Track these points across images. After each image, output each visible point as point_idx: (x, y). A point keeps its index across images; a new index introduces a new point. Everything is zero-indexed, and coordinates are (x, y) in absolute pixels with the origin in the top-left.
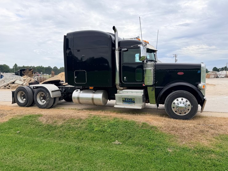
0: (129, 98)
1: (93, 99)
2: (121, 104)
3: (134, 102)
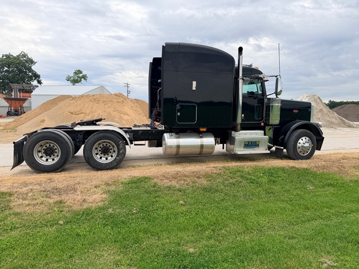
0: (253, 141)
1: (202, 146)
2: (242, 149)
3: (258, 146)
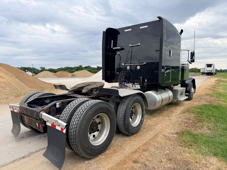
1: (169, 98)
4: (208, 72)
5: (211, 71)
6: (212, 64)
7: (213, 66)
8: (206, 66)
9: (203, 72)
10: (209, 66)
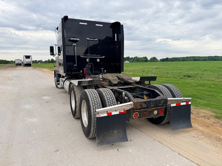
4: (27, 63)
5: (30, 62)
6: (30, 56)
7: (31, 57)
8: (25, 57)
9: (18, 63)
10: (28, 57)
